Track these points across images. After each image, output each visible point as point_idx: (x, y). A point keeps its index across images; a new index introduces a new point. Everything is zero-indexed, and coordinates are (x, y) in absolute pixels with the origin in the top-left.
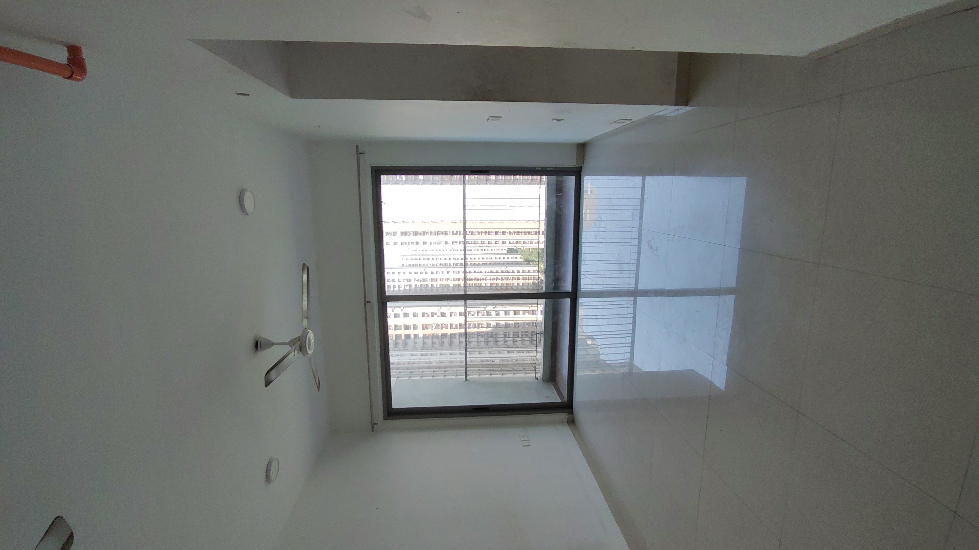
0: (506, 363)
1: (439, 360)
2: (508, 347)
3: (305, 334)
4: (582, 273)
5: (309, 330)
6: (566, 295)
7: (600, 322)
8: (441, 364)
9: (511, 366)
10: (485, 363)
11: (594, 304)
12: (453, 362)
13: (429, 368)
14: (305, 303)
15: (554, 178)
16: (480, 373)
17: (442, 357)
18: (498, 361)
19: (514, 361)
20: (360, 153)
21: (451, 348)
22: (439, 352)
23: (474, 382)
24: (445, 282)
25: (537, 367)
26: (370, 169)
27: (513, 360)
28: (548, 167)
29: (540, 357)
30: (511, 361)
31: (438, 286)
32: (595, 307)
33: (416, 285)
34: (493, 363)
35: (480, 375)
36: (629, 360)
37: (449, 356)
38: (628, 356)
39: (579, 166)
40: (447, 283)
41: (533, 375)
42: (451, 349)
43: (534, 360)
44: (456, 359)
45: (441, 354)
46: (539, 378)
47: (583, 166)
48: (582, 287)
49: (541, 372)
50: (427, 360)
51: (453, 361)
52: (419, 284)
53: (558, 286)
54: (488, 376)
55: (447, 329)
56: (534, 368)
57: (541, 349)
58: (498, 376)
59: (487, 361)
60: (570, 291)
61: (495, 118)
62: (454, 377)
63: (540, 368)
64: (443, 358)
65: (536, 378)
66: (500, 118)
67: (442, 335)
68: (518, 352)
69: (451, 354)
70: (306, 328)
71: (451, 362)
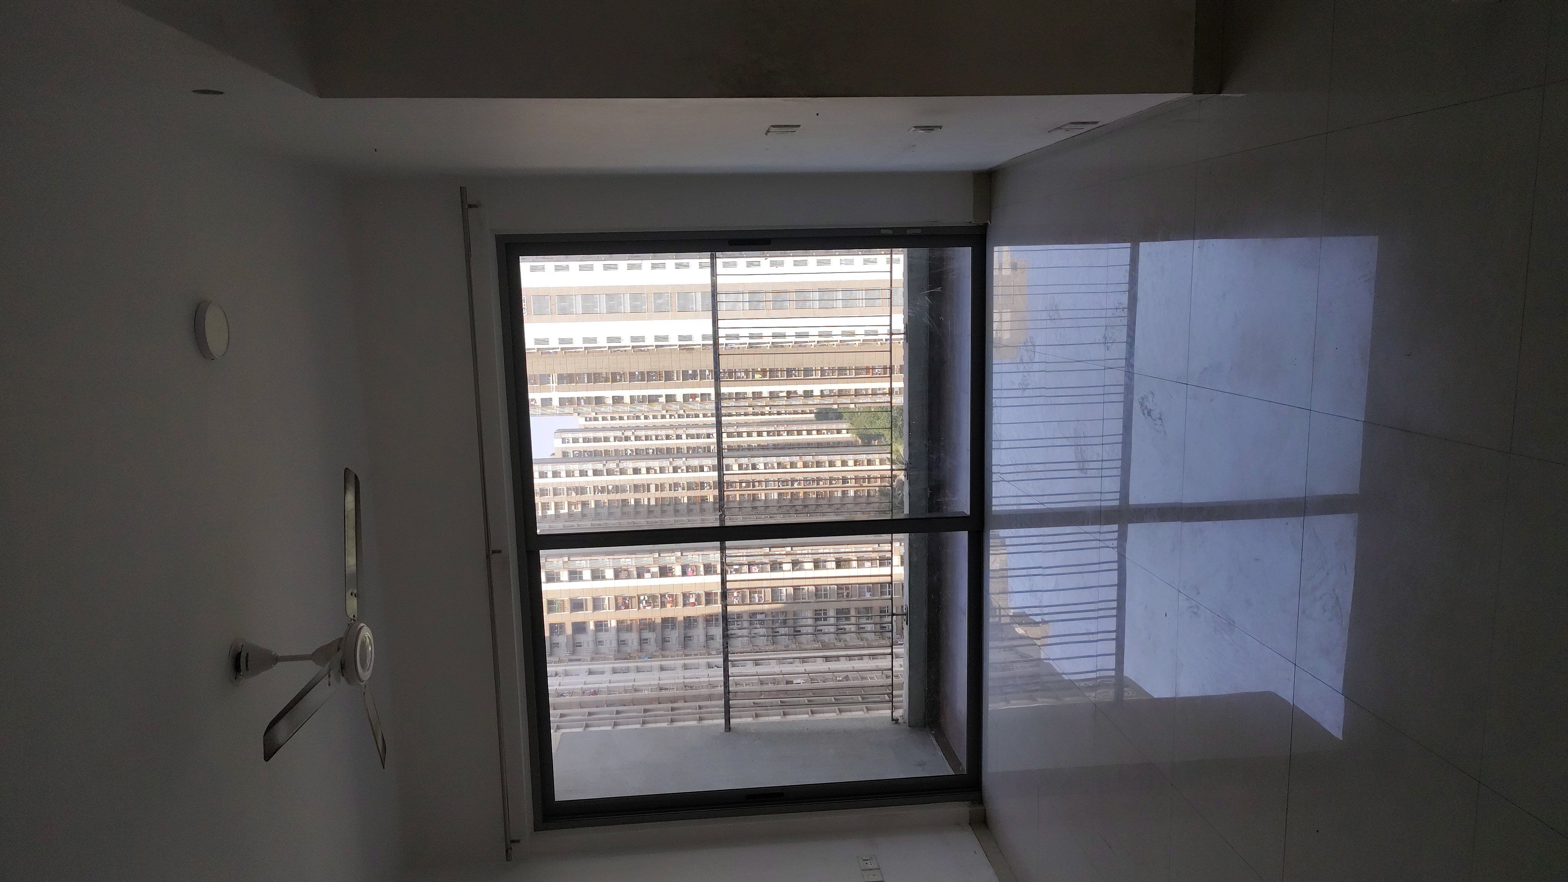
0: (821, 685)
1: (656, 682)
2: (825, 647)
3: (352, 632)
4: (995, 469)
5: (362, 625)
6: (957, 523)
7: (1039, 583)
8: (664, 692)
9: (832, 692)
10: (770, 687)
11: (1023, 541)
12: (691, 688)
13: (634, 702)
14: (351, 561)
15: (922, 253)
16: (758, 709)
17: (664, 674)
18: (800, 682)
19: (839, 681)
20: (470, 206)
21: (687, 652)
22: (656, 663)
23: (746, 733)
24: (667, 494)
25: (895, 693)
26: (493, 243)
27: (838, 678)
28: (910, 228)
29: (902, 669)
30: (832, 680)
31: (653, 502)
32: (1026, 548)
33: (597, 503)
34: (789, 687)
35: (757, 716)
36: (1113, 673)
37: (681, 673)
38: (1111, 662)
39: (981, 223)
40: (673, 494)
41: (888, 712)
42: (686, 655)
43: (887, 677)
44: (698, 680)
45: (662, 669)
46: (900, 721)
47: (989, 222)
48: (995, 501)
49: (905, 704)
50: (627, 684)
51: (692, 685)
52: (604, 498)
53: (938, 503)
54: (778, 718)
55: (676, 606)
56: (889, 697)
57: (902, 650)
58: (801, 717)
59: (775, 682)
60: (968, 512)
61: (784, 129)
62: (694, 723)
63: (903, 695)
64: (667, 679)
65: (893, 720)
66: (794, 129)
67: (665, 620)
68: (850, 657)
69: (686, 667)
70: (354, 620)
71: (686, 686)
